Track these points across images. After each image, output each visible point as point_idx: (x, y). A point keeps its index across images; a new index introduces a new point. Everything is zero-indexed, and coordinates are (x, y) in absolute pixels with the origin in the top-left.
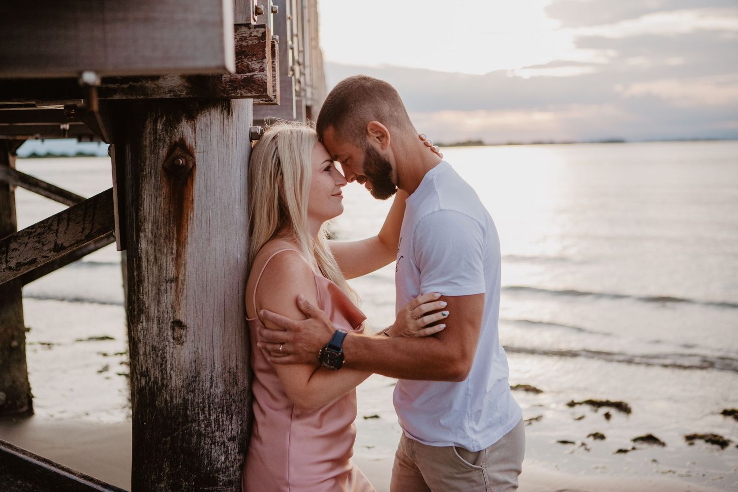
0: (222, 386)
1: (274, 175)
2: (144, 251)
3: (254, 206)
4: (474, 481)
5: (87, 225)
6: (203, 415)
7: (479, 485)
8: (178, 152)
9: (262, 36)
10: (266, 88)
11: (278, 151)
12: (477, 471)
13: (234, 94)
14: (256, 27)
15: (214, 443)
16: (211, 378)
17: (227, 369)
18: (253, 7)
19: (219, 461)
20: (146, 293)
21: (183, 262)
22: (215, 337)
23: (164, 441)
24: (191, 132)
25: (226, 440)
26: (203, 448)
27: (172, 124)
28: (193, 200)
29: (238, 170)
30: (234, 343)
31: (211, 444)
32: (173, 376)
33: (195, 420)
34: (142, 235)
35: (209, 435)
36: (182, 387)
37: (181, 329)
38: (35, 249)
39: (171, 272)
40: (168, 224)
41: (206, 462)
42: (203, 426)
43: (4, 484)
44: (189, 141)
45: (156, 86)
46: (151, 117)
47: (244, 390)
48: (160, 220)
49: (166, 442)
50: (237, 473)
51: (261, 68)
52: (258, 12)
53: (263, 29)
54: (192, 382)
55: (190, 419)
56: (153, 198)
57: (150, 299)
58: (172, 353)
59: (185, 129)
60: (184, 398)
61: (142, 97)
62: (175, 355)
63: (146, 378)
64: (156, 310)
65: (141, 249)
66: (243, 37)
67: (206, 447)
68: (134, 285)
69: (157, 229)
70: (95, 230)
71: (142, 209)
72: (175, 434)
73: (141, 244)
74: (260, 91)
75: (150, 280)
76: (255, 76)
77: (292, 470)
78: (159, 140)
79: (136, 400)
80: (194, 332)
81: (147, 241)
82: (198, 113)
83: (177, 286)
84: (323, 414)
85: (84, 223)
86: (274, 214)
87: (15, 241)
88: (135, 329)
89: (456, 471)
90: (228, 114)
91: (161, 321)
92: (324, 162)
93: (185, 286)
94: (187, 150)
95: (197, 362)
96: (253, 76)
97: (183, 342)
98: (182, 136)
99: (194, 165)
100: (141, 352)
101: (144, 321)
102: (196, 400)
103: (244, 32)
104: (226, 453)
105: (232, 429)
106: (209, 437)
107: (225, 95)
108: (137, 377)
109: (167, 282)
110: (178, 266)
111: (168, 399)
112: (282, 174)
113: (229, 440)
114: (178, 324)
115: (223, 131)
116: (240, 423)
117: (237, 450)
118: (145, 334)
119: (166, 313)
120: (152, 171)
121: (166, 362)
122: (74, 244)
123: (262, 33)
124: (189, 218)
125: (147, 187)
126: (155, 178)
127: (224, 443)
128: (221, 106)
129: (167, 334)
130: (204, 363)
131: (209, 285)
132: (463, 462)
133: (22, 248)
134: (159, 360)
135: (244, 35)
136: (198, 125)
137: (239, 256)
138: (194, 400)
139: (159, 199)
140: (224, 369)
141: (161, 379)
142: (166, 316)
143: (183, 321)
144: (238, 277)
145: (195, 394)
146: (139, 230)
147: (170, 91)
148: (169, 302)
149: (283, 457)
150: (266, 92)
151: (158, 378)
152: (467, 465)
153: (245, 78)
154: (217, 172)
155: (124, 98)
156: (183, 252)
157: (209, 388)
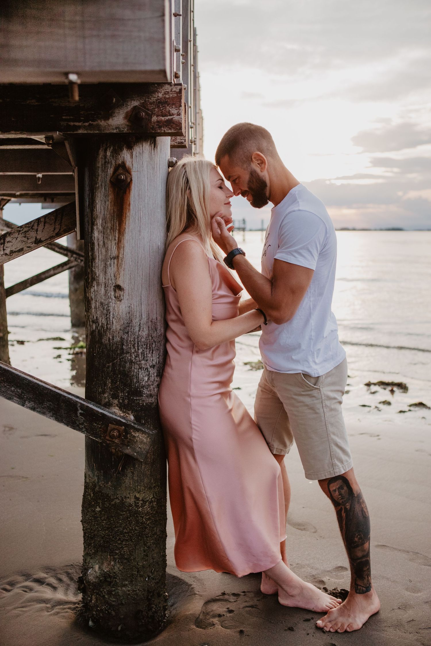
0: (147, 331)
1: (184, 190)
2: (96, 238)
3: (171, 212)
4: (314, 397)
5: (57, 227)
6: (134, 349)
7: (317, 399)
8: (120, 171)
9: (179, 91)
10: (182, 127)
11: (186, 174)
12: (316, 390)
13: (159, 131)
14: (175, 85)
15: (141, 368)
16: (140, 325)
17: (150, 319)
18: (173, 72)
19: (143, 380)
20: (97, 266)
21: (123, 246)
22: (143, 297)
23: (108, 366)
24: (129, 157)
25: (149, 367)
26: (134, 371)
27: (117, 152)
28: (130, 204)
29: (160, 186)
30: (155, 302)
31: (139, 369)
32: (114, 322)
33: (129, 353)
34: (95, 228)
35: (138, 363)
36: (120, 330)
37: (120, 291)
38: (22, 241)
39: (114, 252)
40: (113, 220)
41: (135, 380)
42: (134, 356)
43: (3, 389)
44: (128, 164)
45: (107, 125)
46: (102, 147)
47: (161, 335)
48: (107, 217)
49: (109, 367)
50: (156, 390)
51: (178, 113)
52: (177, 76)
53: (180, 86)
54: (127, 327)
55: (125, 352)
56: (103, 202)
57: (100, 271)
58: (114, 307)
59: (125, 155)
60: (122, 337)
61: (97, 132)
62: (116, 309)
63: (96, 324)
64: (104, 278)
65: (94, 237)
66: (166, 91)
67: (136, 371)
68: (89, 262)
69: (106, 223)
70: (62, 230)
71: (95, 210)
72: (115, 362)
73: (94, 234)
74: (177, 129)
75: (100, 258)
76: (174, 119)
77: (192, 387)
78: (108, 163)
79: (89, 339)
80: (129, 293)
81: (99, 232)
82: (135, 145)
83: (118, 261)
84: (214, 351)
85: (55, 225)
86: (184, 216)
87: (9, 235)
88: (89, 291)
89: (302, 390)
90: (155, 147)
91: (107, 285)
92: (218, 180)
93: (123, 262)
94: (127, 170)
95: (130, 313)
96: (172, 118)
97: (122, 299)
98: (124, 160)
99: (131, 180)
100: (93, 306)
101: (95, 286)
102: (130, 339)
103: (167, 89)
104: (149, 375)
105: (153, 360)
106: (137, 364)
107: (154, 131)
108: (90, 324)
109: (111, 259)
110: (119, 248)
111: (111, 338)
112: (190, 188)
113: (151, 367)
114: (118, 287)
115: (151, 159)
116: (158, 356)
117: (156, 374)
118: (96, 294)
119: (110, 280)
120: (103, 184)
121: (110, 313)
122: (48, 239)
123: (180, 89)
124: (127, 216)
125: (99, 195)
126: (105, 188)
127: (147, 369)
128: (150, 141)
129: (111, 294)
130: (135, 314)
131: (140, 261)
132: (308, 384)
133: (14, 241)
134: (105, 311)
135: (167, 90)
136: (134, 153)
137: (159, 244)
138: (128, 339)
139: (107, 203)
140: (148, 319)
141: (106, 325)
142: (110, 282)
143: (122, 286)
144: (158, 258)
145: (129, 335)
146: (93, 224)
147: (116, 128)
148: (112, 273)
149: (187, 377)
150: (181, 130)
151: (104, 324)
152: (310, 386)
153: (167, 120)
154: (147, 185)
155: (86, 132)
156: (123, 239)
157: (138, 331)
